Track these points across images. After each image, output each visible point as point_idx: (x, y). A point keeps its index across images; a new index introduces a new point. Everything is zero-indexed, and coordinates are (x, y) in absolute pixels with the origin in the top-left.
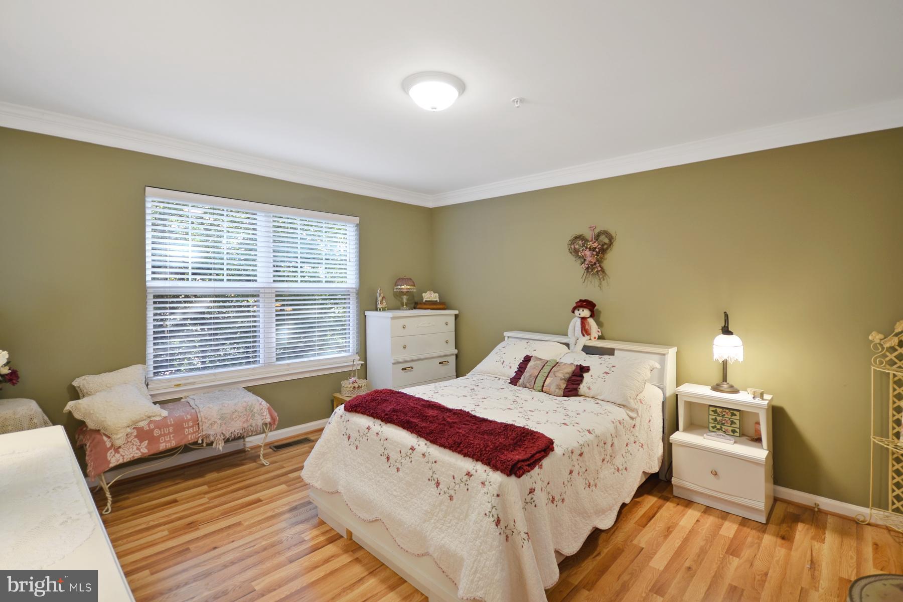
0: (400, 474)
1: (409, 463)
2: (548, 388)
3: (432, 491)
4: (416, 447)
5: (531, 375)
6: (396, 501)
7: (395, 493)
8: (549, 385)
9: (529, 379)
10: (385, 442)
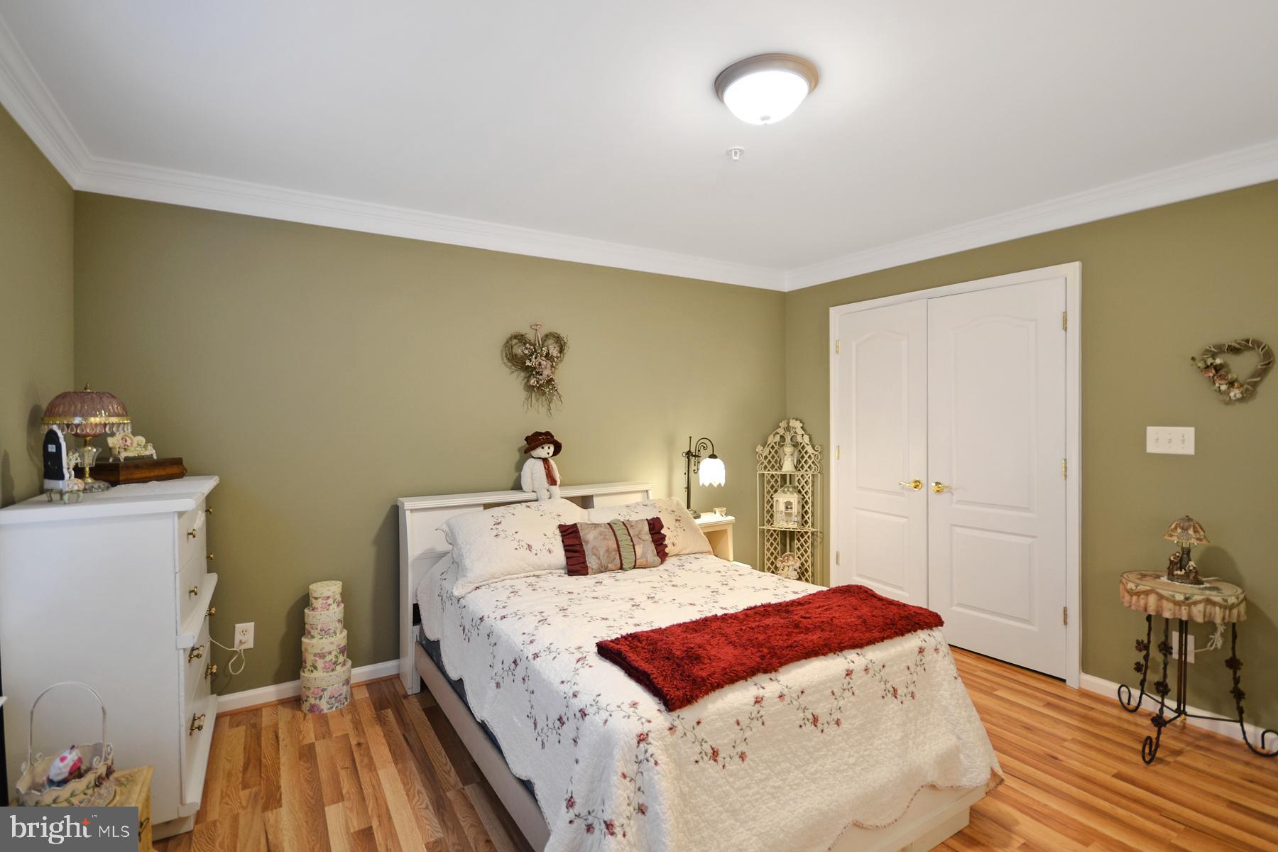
0: (845, 725)
1: (852, 699)
2: (645, 559)
3: (893, 708)
4: (852, 666)
5: (608, 550)
6: (860, 768)
7: (852, 761)
8: (644, 555)
9: (608, 557)
10: (803, 697)
